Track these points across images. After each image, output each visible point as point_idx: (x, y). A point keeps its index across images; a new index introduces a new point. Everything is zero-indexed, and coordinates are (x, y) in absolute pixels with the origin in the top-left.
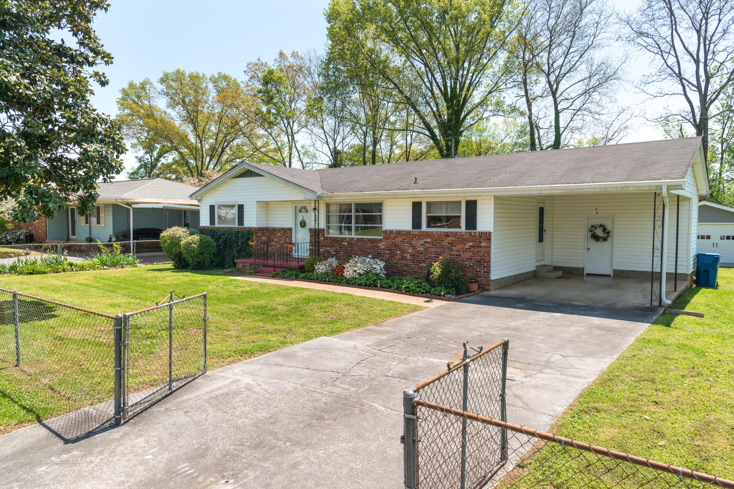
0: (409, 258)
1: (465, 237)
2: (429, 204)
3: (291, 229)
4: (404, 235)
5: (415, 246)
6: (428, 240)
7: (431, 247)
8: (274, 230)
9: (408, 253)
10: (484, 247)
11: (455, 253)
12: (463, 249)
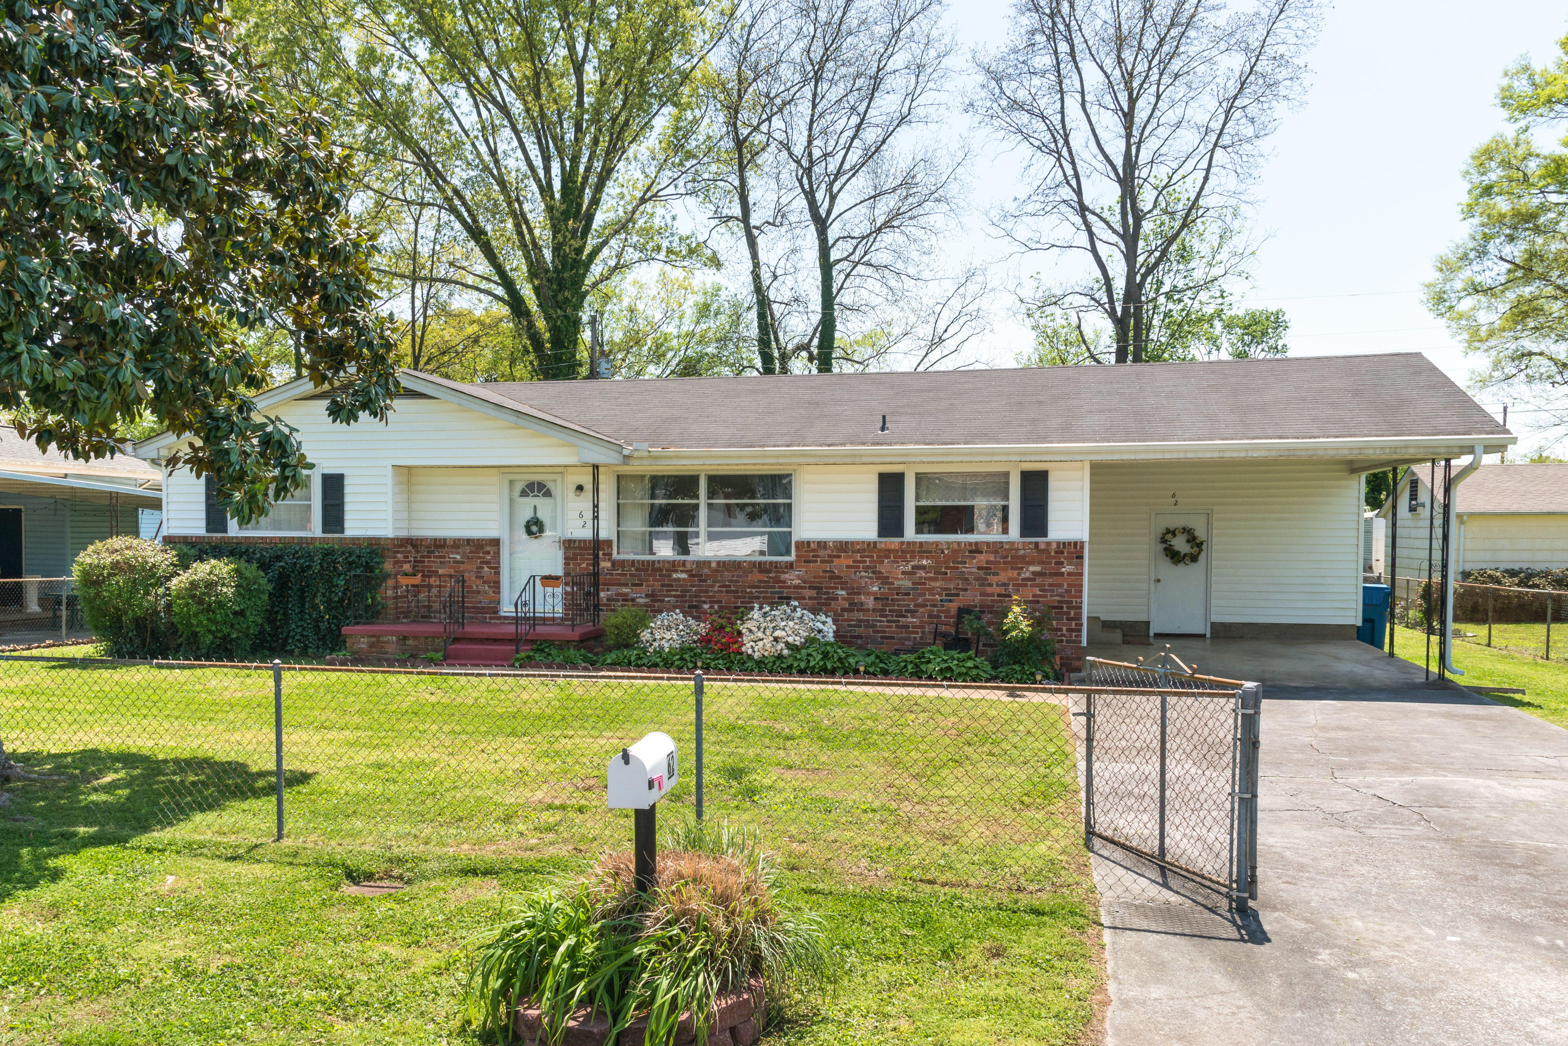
0: (871, 606)
1: (1022, 552)
2: (920, 478)
3: (496, 542)
4: (858, 551)
5: (888, 578)
6: (924, 562)
7: (931, 579)
8: (439, 544)
9: (868, 594)
10: (1069, 574)
11: (996, 590)
12: (1017, 580)
